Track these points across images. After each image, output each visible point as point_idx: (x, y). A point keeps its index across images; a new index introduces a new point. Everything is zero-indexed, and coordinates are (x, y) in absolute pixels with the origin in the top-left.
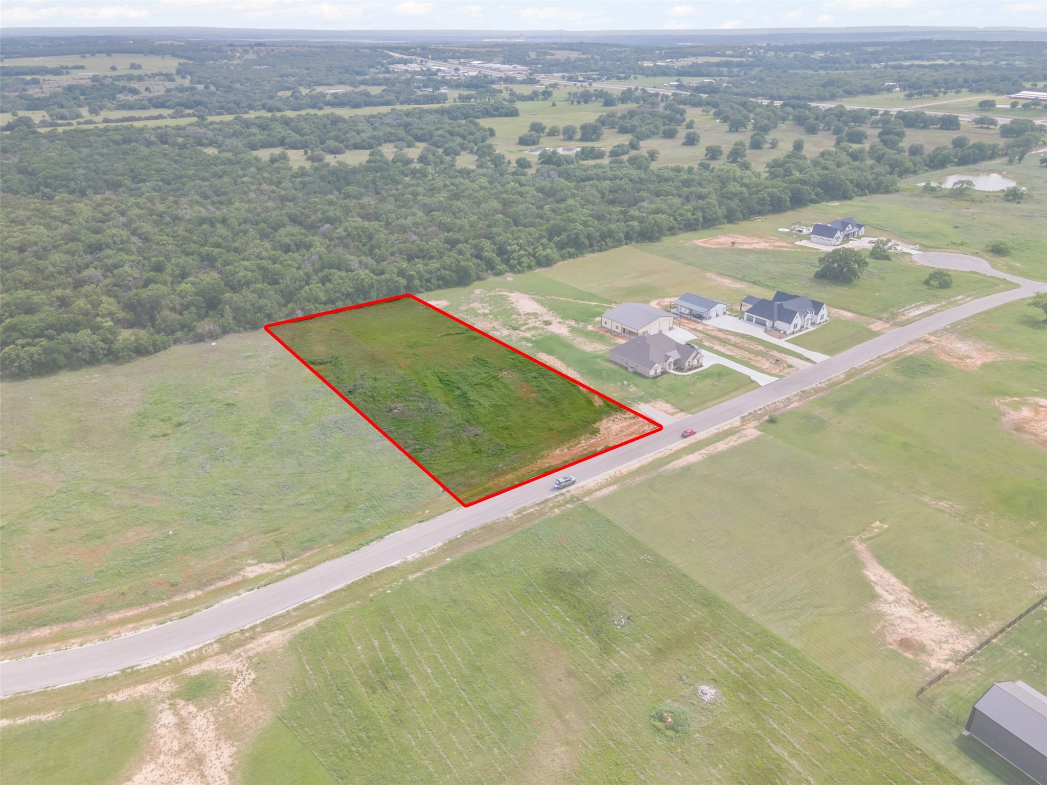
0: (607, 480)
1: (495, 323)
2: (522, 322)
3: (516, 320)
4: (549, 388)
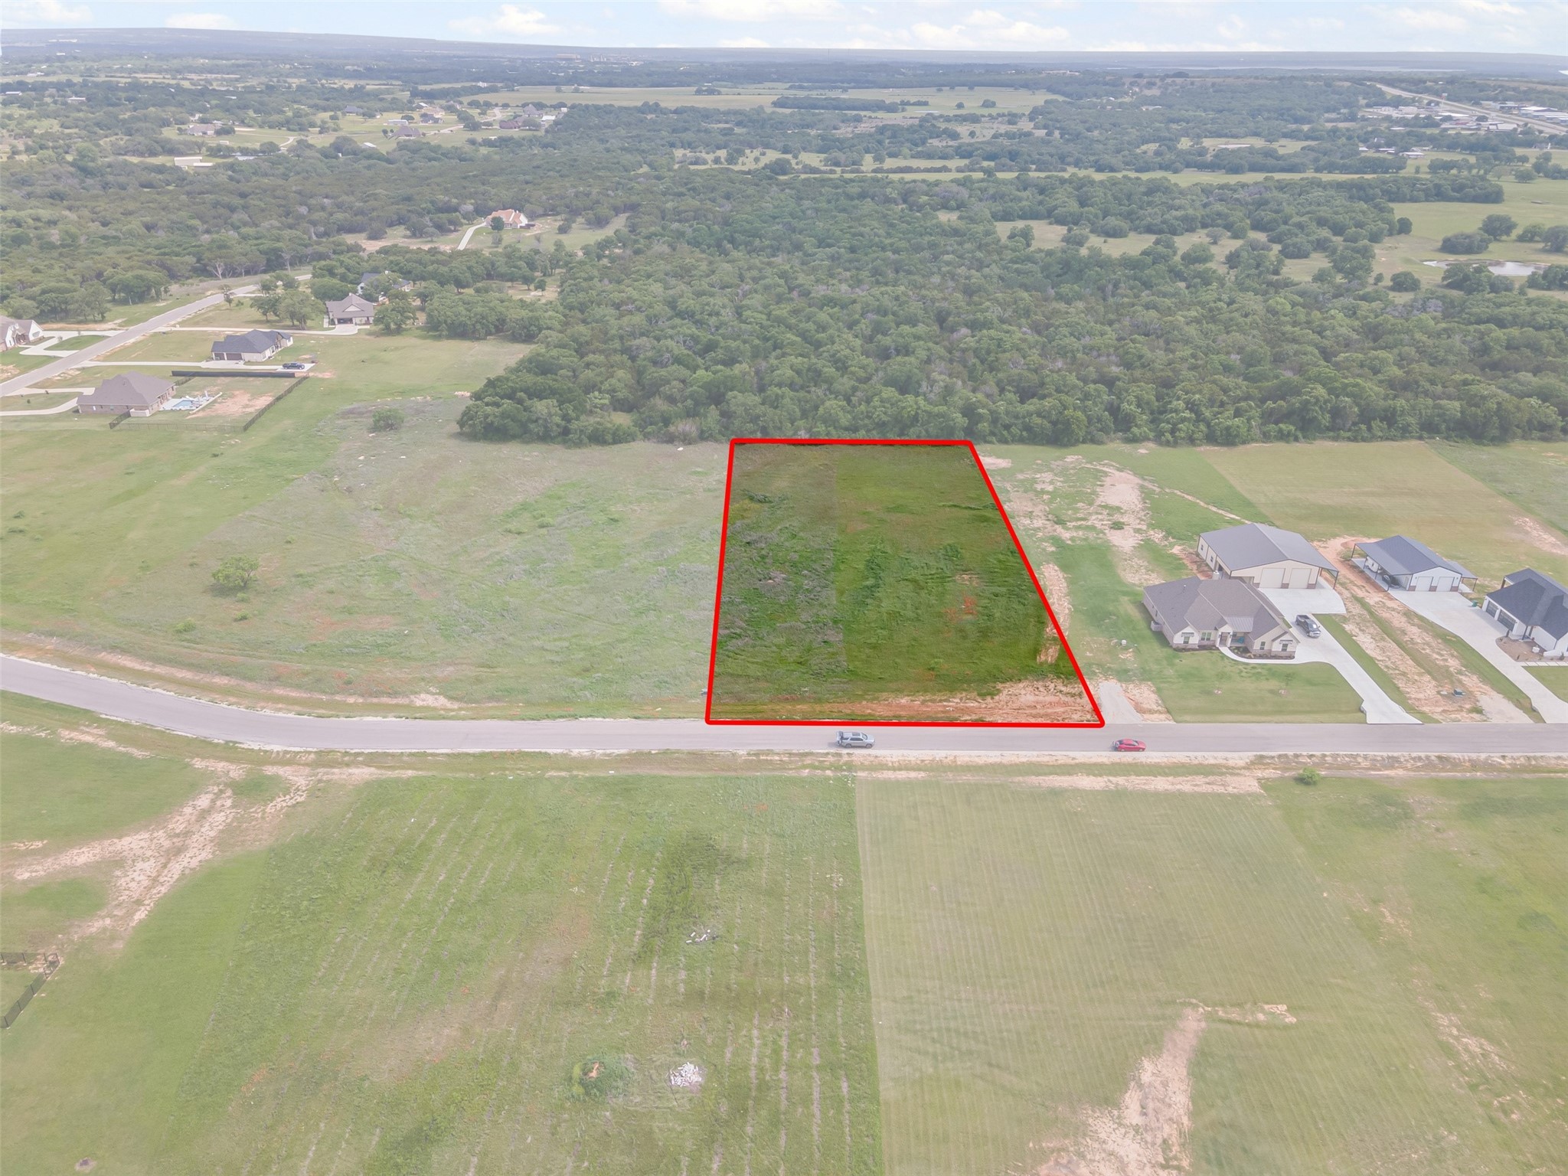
0: (923, 761)
1: (1041, 507)
2: (1082, 516)
3: (1076, 510)
4: (998, 615)
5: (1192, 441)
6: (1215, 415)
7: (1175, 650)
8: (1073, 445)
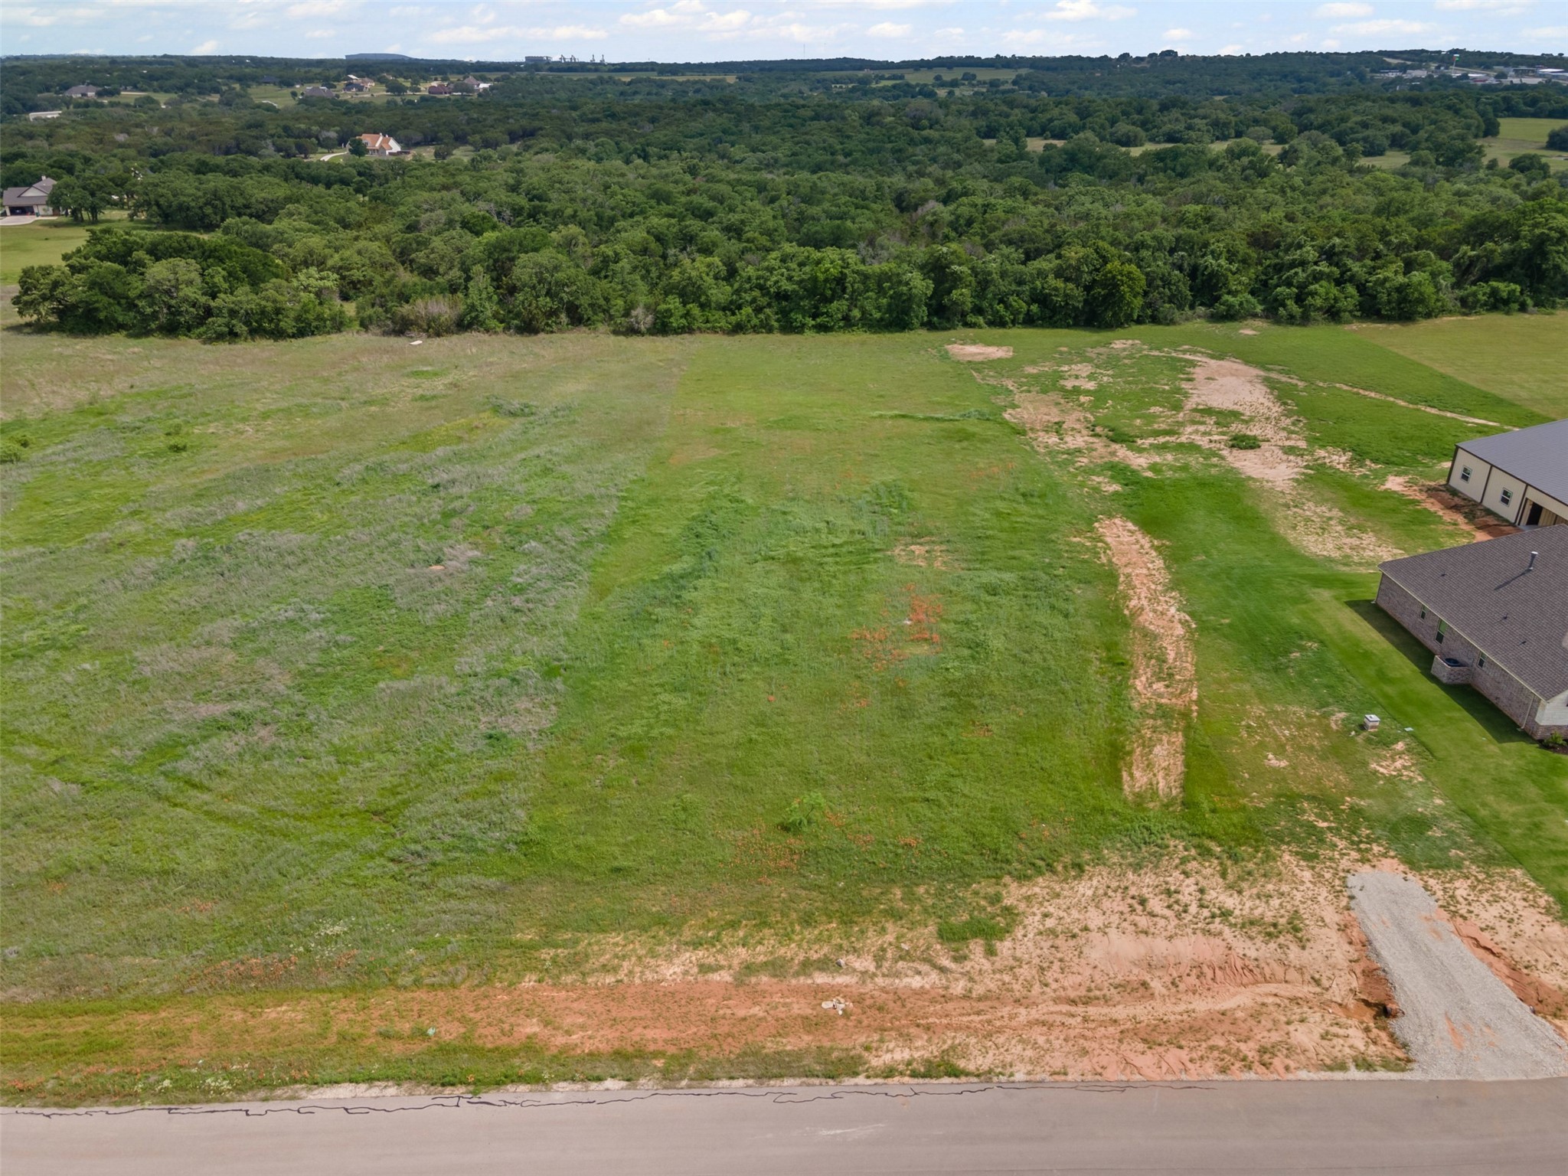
1: (1076, 415)
2: (1163, 426)
3: (1152, 418)
4: (997, 643)
5: (1333, 314)
6: (1372, 271)
7: (1545, 745)
8: (1121, 325)
